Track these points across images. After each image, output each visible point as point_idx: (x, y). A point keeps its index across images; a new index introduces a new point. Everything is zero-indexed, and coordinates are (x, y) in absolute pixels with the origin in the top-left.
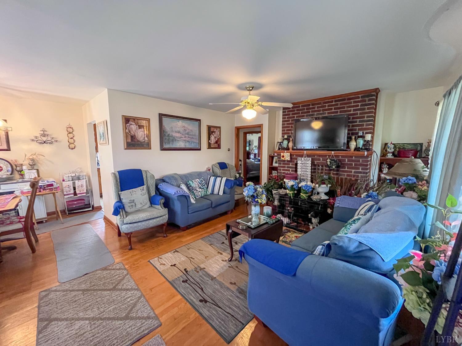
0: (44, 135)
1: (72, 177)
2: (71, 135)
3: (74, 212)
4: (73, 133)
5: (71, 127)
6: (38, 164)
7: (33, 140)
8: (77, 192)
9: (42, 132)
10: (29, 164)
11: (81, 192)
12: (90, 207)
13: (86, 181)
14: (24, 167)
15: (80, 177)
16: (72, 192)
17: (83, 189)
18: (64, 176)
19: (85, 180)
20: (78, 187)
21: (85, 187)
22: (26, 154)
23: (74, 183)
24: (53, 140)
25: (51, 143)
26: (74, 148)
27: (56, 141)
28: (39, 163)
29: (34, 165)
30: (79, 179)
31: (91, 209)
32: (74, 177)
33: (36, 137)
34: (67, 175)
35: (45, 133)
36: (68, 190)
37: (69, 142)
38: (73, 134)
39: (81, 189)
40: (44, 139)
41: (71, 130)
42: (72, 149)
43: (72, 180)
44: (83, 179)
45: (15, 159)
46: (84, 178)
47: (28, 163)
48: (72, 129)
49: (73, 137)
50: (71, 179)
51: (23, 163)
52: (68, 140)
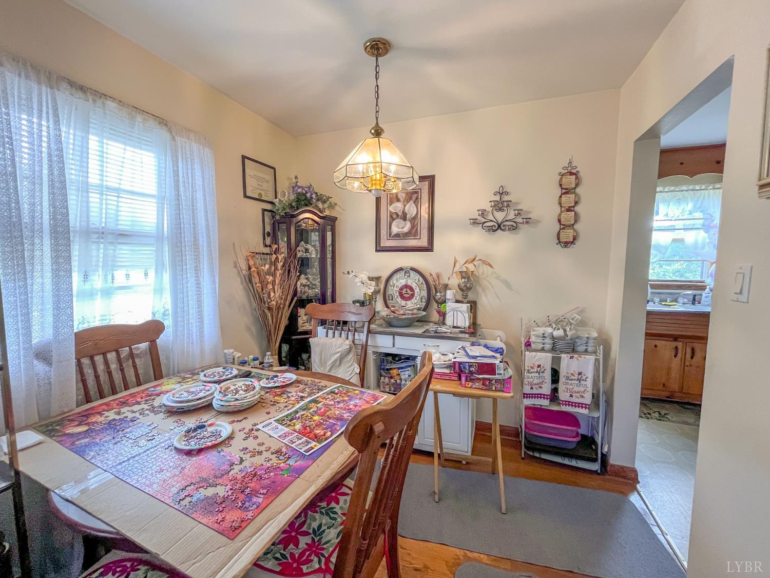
0: (499, 206)
1: (553, 338)
2: (569, 200)
3: (544, 456)
4: (578, 190)
5: (574, 171)
6: (478, 287)
7: (475, 222)
8: (563, 395)
9: (497, 198)
10: (459, 286)
11: (571, 400)
12: (595, 460)
13: (597, 360)
14: (449, 294)
15: (579, 342)
16: (547, 389)
17: (582, 389)
18: (532, 333)
19: (592, 358)
20: (568, 378)
21: (589, 383)
22: (457, 259)
23: (556, 360)
24: (519, 220)
25: (514, 228)
26: (572, 243)
27: (528, 221)
28: (480, 285)
29: (469, 289)
30: (574, 351)
31: (596, 467)
32: (560, 338)
33: (483, 213)
34: (541, 330)
35: (506, 198)
36: (536, 381)
37: (559, 221)
38: (576, 195)
39: (576, 389)
40: (500, 216)
41: (570, 181)
42: (566, 244)
43: (553, 349)
44: (586, 351)
45: (438, 271)
46: (590, 349)
47: (458, 283)
48: (577, 178)
49: (576, 203)
50: (548, 347)
51: (449, 282)
52: (560, 215)
